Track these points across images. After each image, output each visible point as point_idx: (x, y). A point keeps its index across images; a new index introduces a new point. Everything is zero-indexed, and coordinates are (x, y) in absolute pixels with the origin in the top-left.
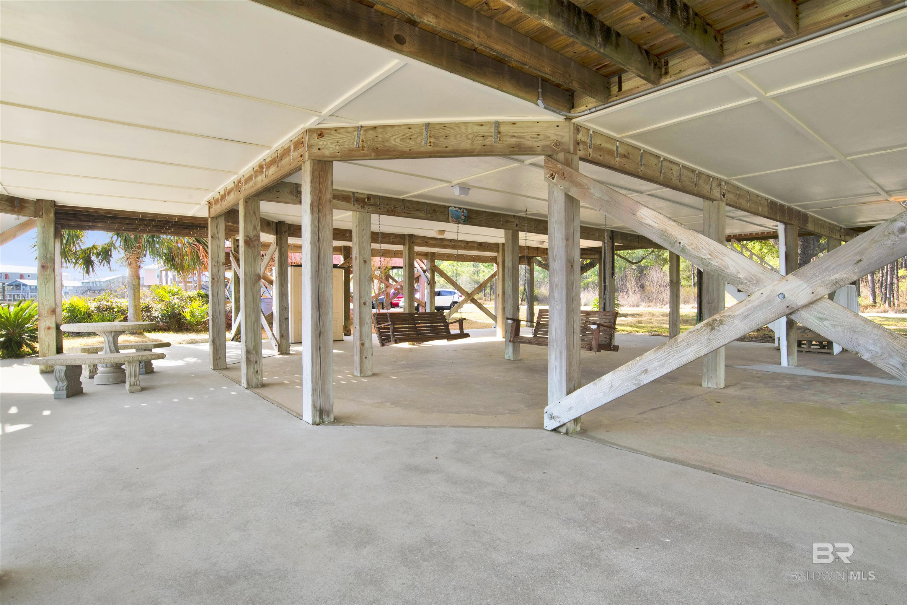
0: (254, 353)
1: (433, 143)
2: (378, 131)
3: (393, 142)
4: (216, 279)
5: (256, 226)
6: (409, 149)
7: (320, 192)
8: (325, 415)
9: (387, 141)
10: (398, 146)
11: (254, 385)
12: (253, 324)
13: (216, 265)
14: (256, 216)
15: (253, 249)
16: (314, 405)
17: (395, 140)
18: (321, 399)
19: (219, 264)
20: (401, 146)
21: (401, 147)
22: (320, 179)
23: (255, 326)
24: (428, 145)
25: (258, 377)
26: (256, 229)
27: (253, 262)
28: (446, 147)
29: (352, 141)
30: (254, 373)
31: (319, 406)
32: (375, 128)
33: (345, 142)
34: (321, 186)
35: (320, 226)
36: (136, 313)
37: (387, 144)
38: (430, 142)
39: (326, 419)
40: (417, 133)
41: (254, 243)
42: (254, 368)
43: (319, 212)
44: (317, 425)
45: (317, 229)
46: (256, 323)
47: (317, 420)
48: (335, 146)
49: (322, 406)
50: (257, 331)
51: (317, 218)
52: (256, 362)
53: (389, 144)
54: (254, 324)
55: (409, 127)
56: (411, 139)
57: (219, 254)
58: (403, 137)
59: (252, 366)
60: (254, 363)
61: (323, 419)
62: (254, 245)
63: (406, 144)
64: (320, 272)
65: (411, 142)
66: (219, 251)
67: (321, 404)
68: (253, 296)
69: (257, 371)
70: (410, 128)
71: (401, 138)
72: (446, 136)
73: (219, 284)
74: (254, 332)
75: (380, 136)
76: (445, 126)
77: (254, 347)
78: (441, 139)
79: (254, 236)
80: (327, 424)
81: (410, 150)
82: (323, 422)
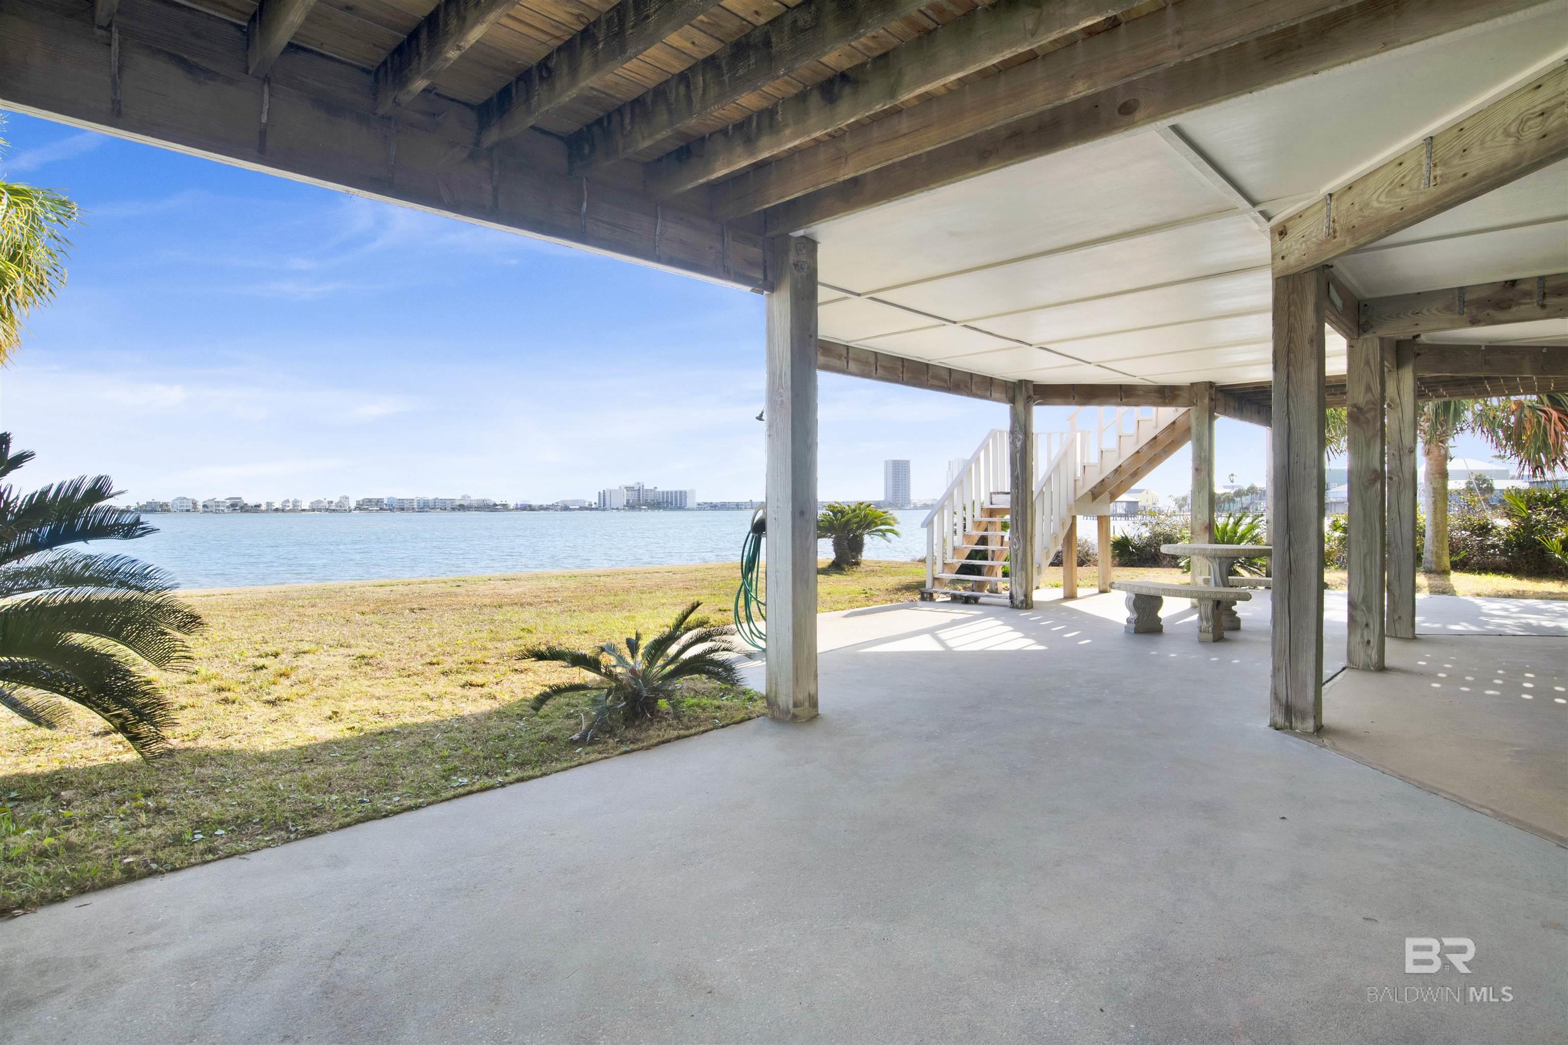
0: (1364, 609)
1: (1441, 176)
2: (1354, 191)
3: (1375, 204)
4: (1395, 478)
5: (1372, 385)
6: (1400, 207)
7: (1291, 329)
8: (1295, 717)
9: (1367, 205)
10: (1383, 209)
11: (1361, 665)
12: (1362, 558)
13: (1396, 453)
14: (1370, 367)
15: (1365, 426)
16: (1275, 694)
17: (1377, 200)
18: (1289, 688)
19: (1401, 452)
20: (1387, 206)
21: (1388, 208)
22: (1289, 307)
23: (1368, 561)
24: (1432, 184)
25: (1370, 651)
26: (1372, 391)
27: (1364, 449)
28: (1465, 175)
29: (1320, 227)
30: (1363, 643)
31: (1285, 697)
32: (1350, 188)
33: (1313, 231)
34: (1292, 319)
35: (1291, 388)
36: (1437, 536)
37: (1366, 213)
38: (1435, 178)
39: (1298, 725)
40: (1412, 170)
41: (1368, 416)
42: (1362, 636)
43: (1288, 365)
44: (1277, 729)
45: (1285, 395)
46: (1368, 557)
47: (1280, 720)
48: (1301, 244)
49: (1290, 700)
50: (1371, 571)
51: (1285, 376)
52: (1367, 625)
53: (1370, 211)
54: (1365, 556)
55: (1399, 161)
56: (1403, 185)
57: (1403, 434)
58: (1390, 187)
59: (1359, 632)
60: (1364, 626)
61: (1291, 723)
62: (1366, 418)
63: (1396, 200)
64: (1291, 469)
65: (1405, 191)
66: (1402, 429)
67: (1290, 697)
68: (1364, 509)
69: (1369, 642)
70: (1401, 164)
71: (1387, 190)
72: (1464, 151)
73: (1402, 487)
74: (1365, 571)
75: (1357, 201)
76: (1462, 129)
77: (1363, 598)
78: (1456, 161)
79: (1367, 403)
80: (1296, 735)
81: (1402, 209)
82: (1291, 727)
